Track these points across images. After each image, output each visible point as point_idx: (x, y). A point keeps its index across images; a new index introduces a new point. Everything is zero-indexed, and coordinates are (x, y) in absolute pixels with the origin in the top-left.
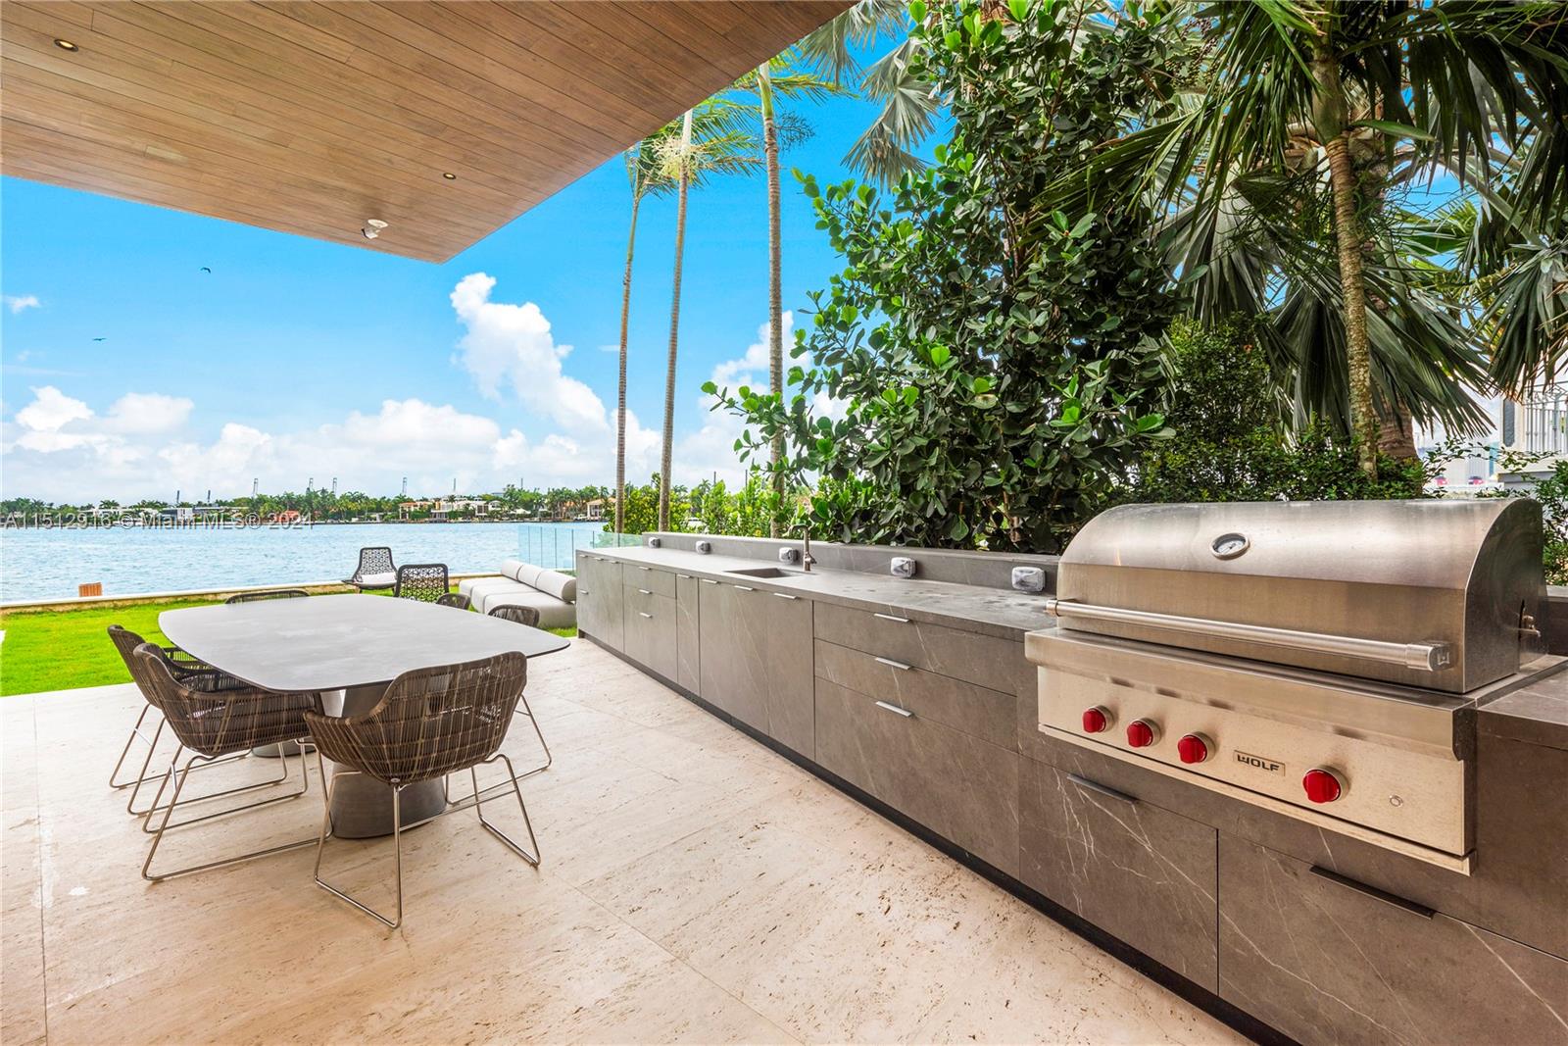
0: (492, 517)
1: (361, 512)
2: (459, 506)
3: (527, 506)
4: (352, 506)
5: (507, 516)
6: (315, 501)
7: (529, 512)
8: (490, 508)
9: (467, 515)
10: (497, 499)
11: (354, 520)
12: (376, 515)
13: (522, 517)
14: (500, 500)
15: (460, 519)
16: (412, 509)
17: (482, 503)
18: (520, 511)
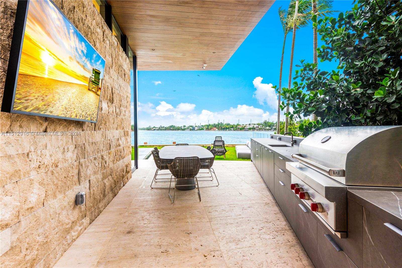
0: (260, 129)
1: (229, 128)
2: (251, 126)
3: (270, 126)
4: (227, 127)
5: (264, 129)
6: (219, 126)
7: (270, 128)
8: (260, 127)
9: (254, 129)
10: (261, 124)
11: (227, 130)
12: (232, 129)
13: (268, 130)
14: (262, 125)
15: (252, 130)
16: (240, 127)
17: (257, 126)
18: (268, 128)
